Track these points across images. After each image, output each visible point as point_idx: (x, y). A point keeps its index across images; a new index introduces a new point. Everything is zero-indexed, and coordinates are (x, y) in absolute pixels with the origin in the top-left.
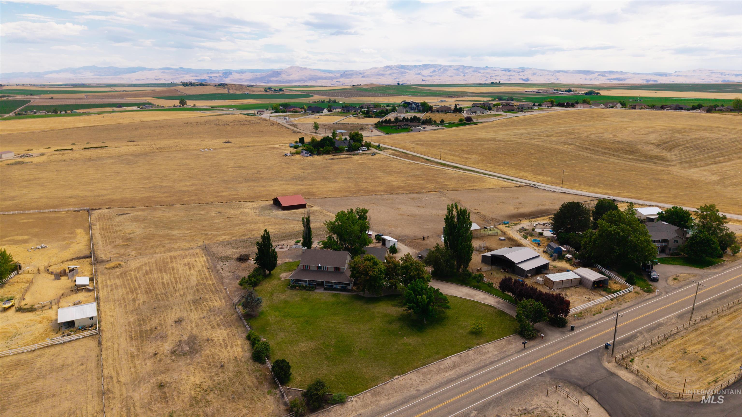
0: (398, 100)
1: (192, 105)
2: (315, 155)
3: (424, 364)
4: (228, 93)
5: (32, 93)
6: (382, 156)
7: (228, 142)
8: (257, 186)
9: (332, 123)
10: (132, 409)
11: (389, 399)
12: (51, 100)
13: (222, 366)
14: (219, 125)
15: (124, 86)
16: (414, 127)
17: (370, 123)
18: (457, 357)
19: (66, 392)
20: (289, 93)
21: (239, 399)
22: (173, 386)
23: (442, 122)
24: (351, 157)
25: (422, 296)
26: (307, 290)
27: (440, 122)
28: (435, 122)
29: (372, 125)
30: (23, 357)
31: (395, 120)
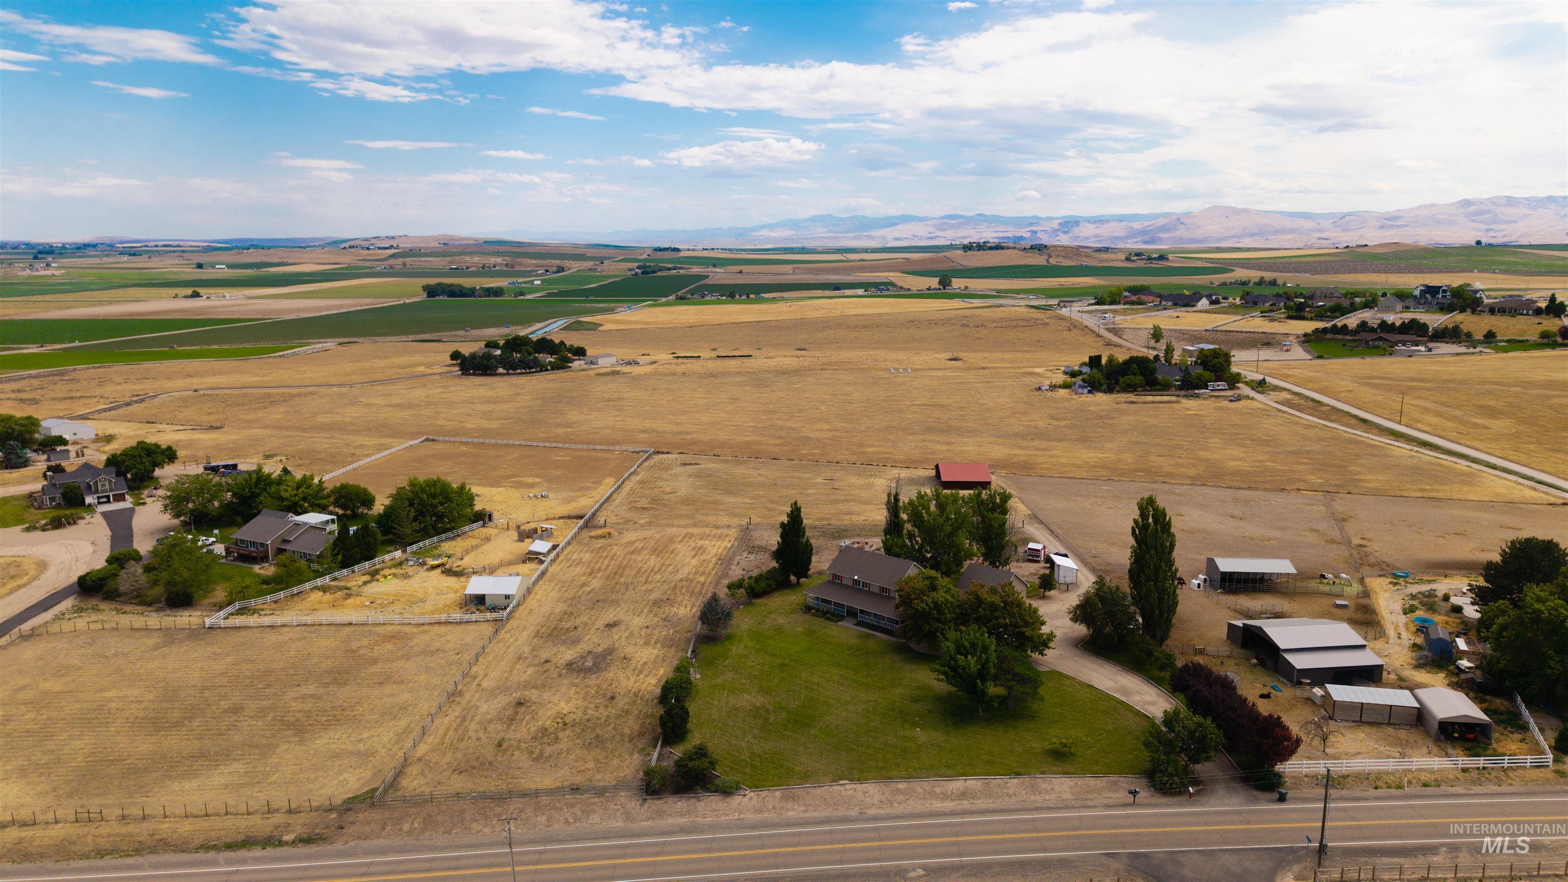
0: (1414, 282)
1: (963, 288)
2: (1100, 391)
3: (908, 777)
4: (1045, 263)
5: (716, 263)
6: (1255, 404)
7: (955, 359)
8: (938, 442)
9: (1202, 328)
10: (468, 722)
11: (804, 812)
12: (740, 276)
13: (613, 698)
14: (968, 326)
15: (866, 251)
16: (1404, 345)
17: (1295, 332)
18: (979, 783)
19: (416, 682)
20: (1177, 265)
21: (597, 746)
22: (533, 708)
23: (1490, 337)
24: (1178, 402)
25: (966, 657)
26: (828, 619)
27: (1485, 336)
28: (1469, 335)
29: (1298, 336)
30: (407, 629)
31: (1358, 326)
